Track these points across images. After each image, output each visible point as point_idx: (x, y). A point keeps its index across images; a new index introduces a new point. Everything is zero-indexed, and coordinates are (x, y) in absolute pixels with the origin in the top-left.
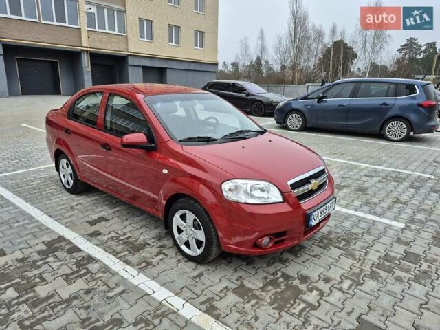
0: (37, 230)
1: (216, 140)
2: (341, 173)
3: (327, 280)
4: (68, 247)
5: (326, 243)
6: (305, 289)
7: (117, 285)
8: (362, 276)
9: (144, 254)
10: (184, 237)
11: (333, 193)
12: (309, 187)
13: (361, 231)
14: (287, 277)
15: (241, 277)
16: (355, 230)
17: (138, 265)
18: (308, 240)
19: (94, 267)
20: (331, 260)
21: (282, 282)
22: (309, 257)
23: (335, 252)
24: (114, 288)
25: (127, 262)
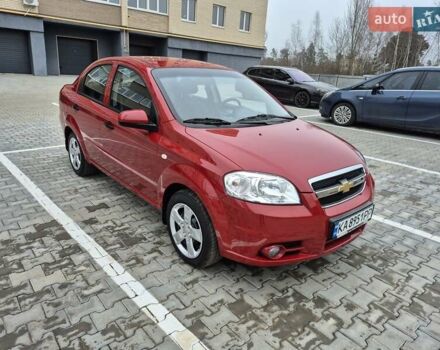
0: (33, 211)
1: (229, 124)
2: (391, 177)
3: (350, 307)
4: (58, 232)
5: (357, 259)
6: (319, 315)
7: (98, 282)
8: (398, 306)
9: (137, 249)
10: (181, 235)
11: (370, 199)
12: (338, 188)
13: (406, 249)
14: (299, 297)
15: (242, 291)
16: (398, 248)
17: (127, 261)
18: (334, 253)
19: (78, 258)
20: (360, 282)
21: (291, 303)
22: (333, 275)
23: (366, 272)
24: (93, 286)
25: (115, 257)
